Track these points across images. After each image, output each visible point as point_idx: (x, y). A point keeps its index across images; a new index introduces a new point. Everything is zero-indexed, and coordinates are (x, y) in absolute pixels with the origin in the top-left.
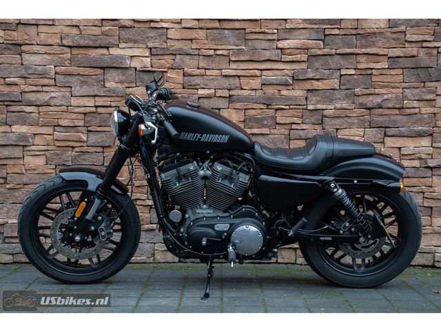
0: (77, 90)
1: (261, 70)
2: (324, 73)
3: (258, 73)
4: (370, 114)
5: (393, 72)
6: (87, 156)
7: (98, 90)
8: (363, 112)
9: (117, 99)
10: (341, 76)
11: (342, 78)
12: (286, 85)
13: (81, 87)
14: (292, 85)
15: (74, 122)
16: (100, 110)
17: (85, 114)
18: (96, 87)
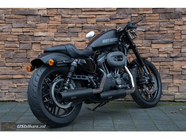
0: (15, 25)
1: (96, 15)
2: (124, 16)
3: (95, 16)
4: (145, 34)
5: (155, 15)
6: (19, 54)
7: (24, 25)
8: (142, 33)
9: (32, 28)
10: (132, 17)
11: (132, 18)
12: (107, 21)
13: (16, 24)
14: (110, 21)
15: (13, 39)
16: (25, 34)
17: (18, 35)
18: (23, 23)
